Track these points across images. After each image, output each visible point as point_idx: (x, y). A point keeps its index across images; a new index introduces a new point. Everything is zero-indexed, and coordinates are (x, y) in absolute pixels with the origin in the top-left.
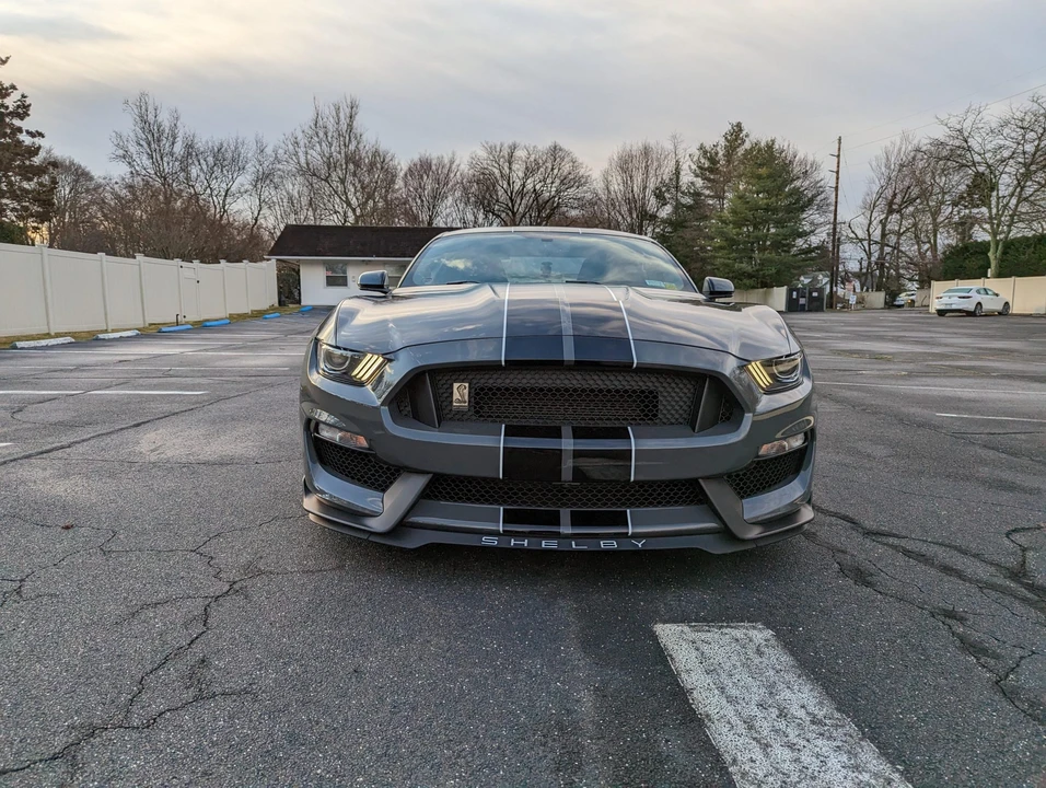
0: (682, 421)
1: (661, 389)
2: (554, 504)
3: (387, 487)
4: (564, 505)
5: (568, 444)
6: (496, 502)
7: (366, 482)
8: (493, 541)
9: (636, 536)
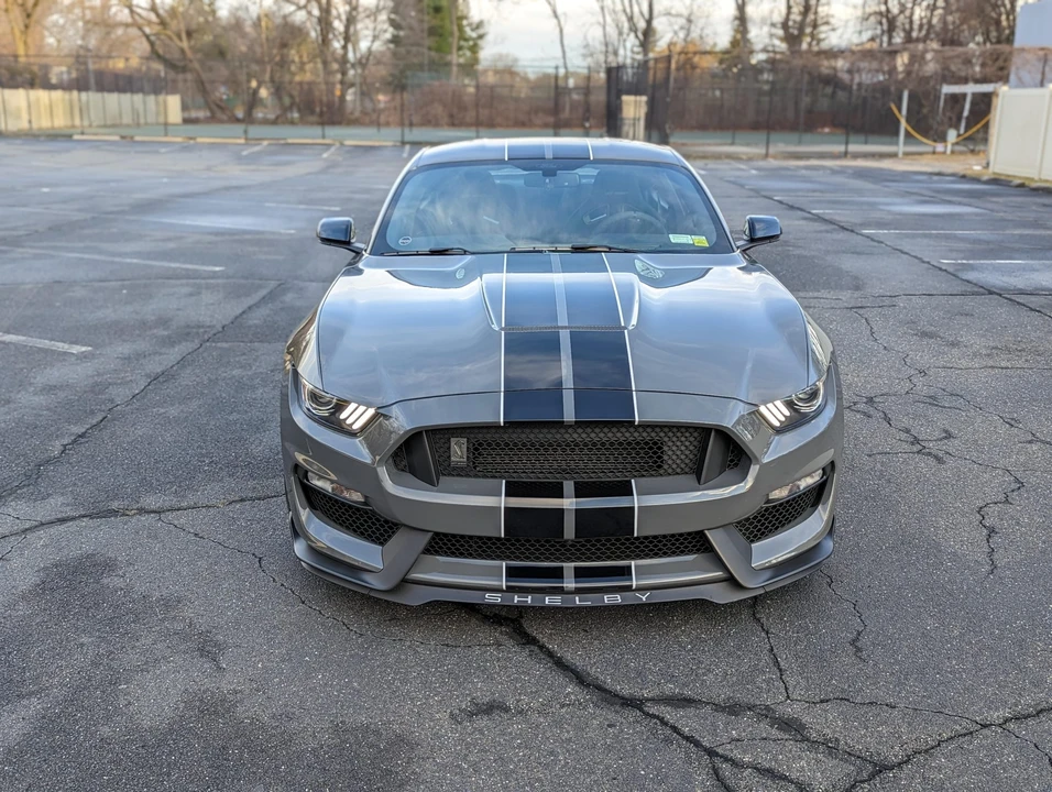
0: (687, 470)
1: (666, 439)
2: (558, 559)
3: (386, 541)
4: (569, 560)
5: (569, 503)
6: (499, 557)
7: (362, 534)
8: (496, 598)
9: (641, 589)
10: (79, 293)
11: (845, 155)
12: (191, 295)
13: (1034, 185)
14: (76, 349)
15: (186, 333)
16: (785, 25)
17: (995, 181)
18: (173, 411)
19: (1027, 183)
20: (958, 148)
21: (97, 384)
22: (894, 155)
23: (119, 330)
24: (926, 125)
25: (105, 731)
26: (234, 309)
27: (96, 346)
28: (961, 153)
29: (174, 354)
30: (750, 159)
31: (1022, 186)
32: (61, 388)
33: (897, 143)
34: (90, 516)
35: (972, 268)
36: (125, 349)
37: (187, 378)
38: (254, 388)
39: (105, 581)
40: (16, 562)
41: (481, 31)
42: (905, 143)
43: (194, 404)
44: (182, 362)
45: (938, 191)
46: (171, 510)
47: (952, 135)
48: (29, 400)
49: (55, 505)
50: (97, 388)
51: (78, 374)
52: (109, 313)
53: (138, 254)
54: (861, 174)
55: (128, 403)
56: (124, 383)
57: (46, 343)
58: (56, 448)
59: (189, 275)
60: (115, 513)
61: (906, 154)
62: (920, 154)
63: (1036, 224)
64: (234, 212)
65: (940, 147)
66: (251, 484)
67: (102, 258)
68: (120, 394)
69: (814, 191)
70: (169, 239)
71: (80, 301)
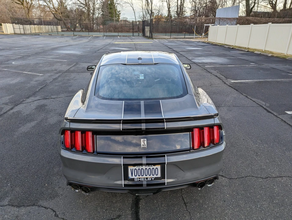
10: (41, 65)
11: (184, 38)
12: (61, 65)
13: (214, 44)
14: (41, 75)
15: (60, 72)
16: (177, 12)
17: (208, 43)
18: (57, 84)
19: (213, 43)
20: (204, 36)
21: (44, 80)
22: (193, 38)
23: (48, 71)
24: (199, 33)
25: (46, 124)
26: (68, 68)
27: (44, 74)
28: (205, 37)
29: (57, 75)
30: (168, 39)
31: (212, 44)
32: (38, 81)
33: (194, 36)
34: (43, 99)
35: (194, 59)
36: (49, 74)
37: (60, 79)
38: (70, 80)
39: (46, 107)
40: (32, 105)
41: (120, 13)
42: (195, 36)
43: (60, 83)
44: (59, 77)
45: (197, 45)
46: (56, 98)
47: (203, 34)
48: (33, 83)
49: (38, 98)
50: (44, 81)
51: (41, 79)
52: (46, 69)
53: (52, 58)
54: (186, 42)
55: (50, 83)
56: (49, 80)
57: (36, 74)
58: (38, 90)
59: (60, 62)
60: (47, 99)
61: (195, 38)
62: (198, 38)
63: (210, 51)
64: (70, 50)
65: (201, 37)
66: (69, 94)
67: (45, 59)
68: (48, 82)
69: (176, 45)
70: (57, 55)
71: (41, 67)
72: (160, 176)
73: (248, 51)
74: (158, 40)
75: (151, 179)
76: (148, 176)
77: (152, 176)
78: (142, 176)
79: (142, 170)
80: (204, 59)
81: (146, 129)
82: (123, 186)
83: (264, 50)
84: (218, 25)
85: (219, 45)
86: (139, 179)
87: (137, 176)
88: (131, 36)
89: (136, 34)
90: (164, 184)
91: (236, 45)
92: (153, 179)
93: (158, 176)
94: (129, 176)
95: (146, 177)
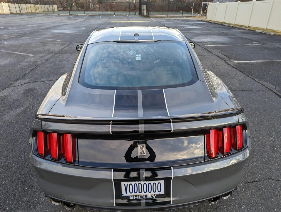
10: (34, 45)
11: (182, 17)
12: (54, 45)
13: (213, 22)
14: (32, 55)
15: (52, 52)
17: (206, 22)
18: (48, 65)
19: (212, 22)
20: (202, 15)
21: (35, 61)
22: (191, 17)
23: (40, 52)
24: (197, 11)
25: (32, 111)
26: (61, 47)
27: (36, 55)
28: (203, 16)
29: (50, 56)
30: (165, 18)
31: (211, 22)
32: (29, 62)
33: (191, 14)
34: (33, 82)
35: (193, 38)
36: (41, 55)
37: (52, 60)
38: (63, 61)
39: (34, 91)
40: (20, 89)
42: (193, 14)
43: (52, 64)
44: (51, 57)
45: (195, 24)
46: (46, 81)
47: (202, 12)
48: (23, 64)
49: (27, 80)
50: (36, 62)
51: (32, 60)
52: (38, 49)
53: (45, 38)
54: (184, 20)
55: (41, 64)
56: (40, 61)
57: (27, 54)
58: (27, 72)
59: (54, 42)
60: (37, 82)
61: (193, 16)
62: (195, 16)
63: (209, 30)
64: (64, 29)
65: (199, 15)
67: (39, 39)
68: (39, 63)
69: (173, 24)
70: (51, 35)
71: (33, 47)
72: (163, 193)
73: (249, 30)
74: (155, 19)
75: (152, 196)
76: (148, 193)
77: (152, 193)
78: (139, 193)
79: (140, 185)
80: (203, 38)
81: (145, 132)
82: (115, 206)
83: (265, 29)
84: (218, 3)
85: (218, 24)
86: (135, 197)
87: (134, 194)
88: (127, 15)
89: (132, 13)
90: (169, 202)
91: (236, 23)
92: (154, 197)
93: (161, 193)
94: (122, 193)
95: (145, 194)
